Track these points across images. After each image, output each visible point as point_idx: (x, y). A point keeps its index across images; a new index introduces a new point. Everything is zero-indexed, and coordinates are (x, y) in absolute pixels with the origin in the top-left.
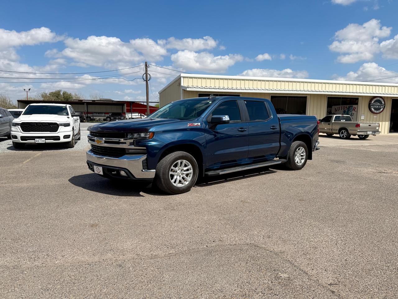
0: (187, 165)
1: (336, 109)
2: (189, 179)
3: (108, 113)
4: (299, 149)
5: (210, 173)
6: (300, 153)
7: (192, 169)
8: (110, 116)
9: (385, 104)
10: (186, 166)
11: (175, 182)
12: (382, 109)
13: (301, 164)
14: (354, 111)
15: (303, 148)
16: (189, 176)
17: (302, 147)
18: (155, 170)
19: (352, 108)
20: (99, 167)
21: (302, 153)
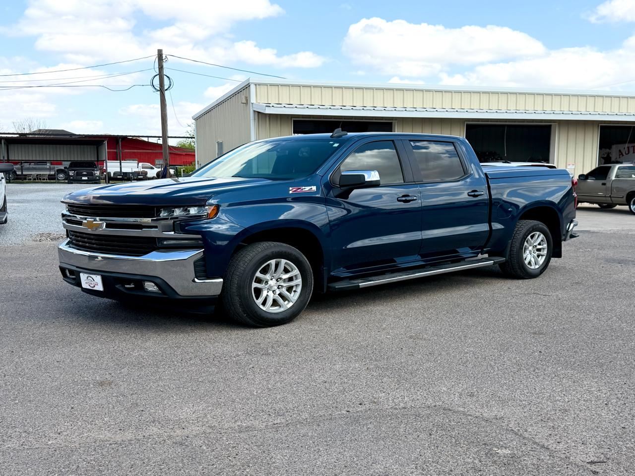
0: (290, 269)
1: (620, 151)
2: (294, 297)
3: (59, 163)
4: (532, 237)
5: (339, 285)
6: (535, 244)
7: (300, 276)
8: (65, 168)
10: (286, 271)
11: (264, 303)
13: (537, 267)
15: (542, 235)
16: (295, 291)
17: (538, 233)
18: (221, 280)
20: (93, 276)
21: (539, 244)
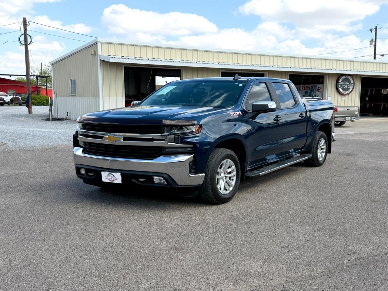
2: (233, 183)
4: (321, 141)
5: (251, 175)
6: (321, 146)
7: (235, 170)
9: (354, 83)
10: (230, 167)
12: (351, 89)
13: (322, 159)
14: (319, 91)
16: (232, 180)
17: (323, 139)
18: (204, 174)
19: (316, 89)
